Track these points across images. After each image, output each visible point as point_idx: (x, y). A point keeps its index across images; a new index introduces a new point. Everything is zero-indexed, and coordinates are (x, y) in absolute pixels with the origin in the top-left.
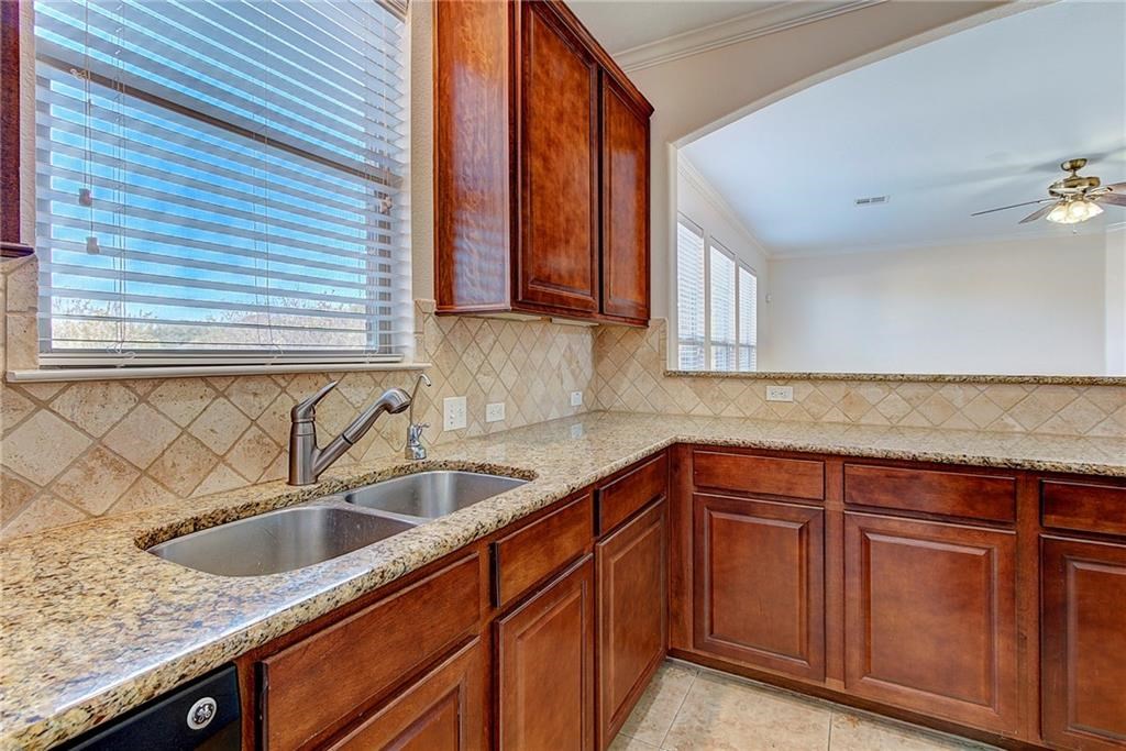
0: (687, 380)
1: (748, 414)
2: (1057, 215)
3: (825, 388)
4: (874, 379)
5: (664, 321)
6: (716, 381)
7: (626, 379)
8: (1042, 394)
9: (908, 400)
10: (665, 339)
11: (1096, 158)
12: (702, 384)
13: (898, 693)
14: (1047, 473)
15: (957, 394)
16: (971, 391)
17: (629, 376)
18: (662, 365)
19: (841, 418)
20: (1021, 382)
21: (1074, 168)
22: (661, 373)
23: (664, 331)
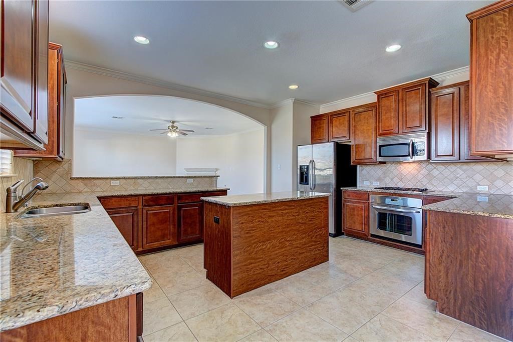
0: (81, 180)
1: (104, 190)
2: (169, 134)
3: (129, 181)
4: (142, 178)
5: (71, 160)
6: (93, 180)
7: (50, 181)
8: (175, 180)
9: (149, 183)
10: (71, 166)
11: (178, 122)
12: (86, 181)
13: (154, 245)
14: (179, 193)
15: (159, 181)
16: (162, 180)
17: (52, 179)
18: (69, 175)
19: (133, 188)
20: (171, 177)
21: (173, 123)
22: (69, 178)
23: (71, 163)
